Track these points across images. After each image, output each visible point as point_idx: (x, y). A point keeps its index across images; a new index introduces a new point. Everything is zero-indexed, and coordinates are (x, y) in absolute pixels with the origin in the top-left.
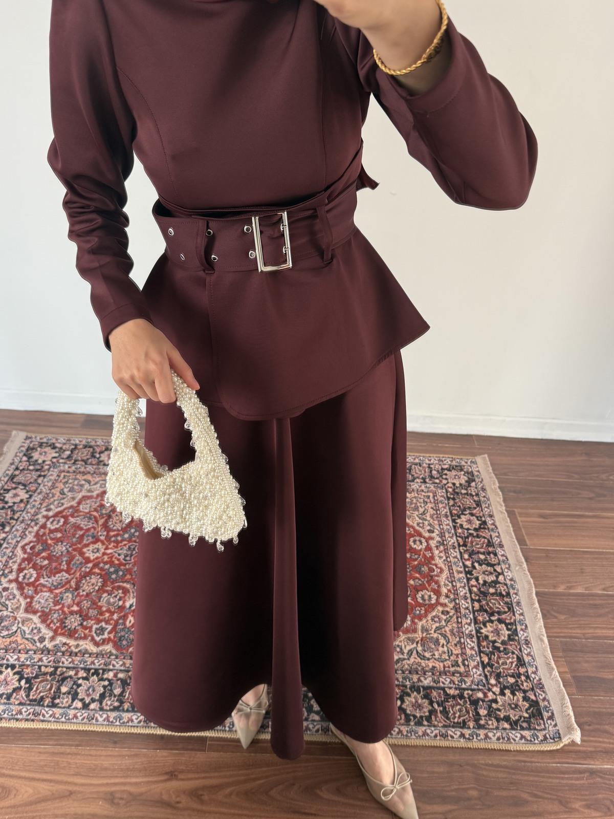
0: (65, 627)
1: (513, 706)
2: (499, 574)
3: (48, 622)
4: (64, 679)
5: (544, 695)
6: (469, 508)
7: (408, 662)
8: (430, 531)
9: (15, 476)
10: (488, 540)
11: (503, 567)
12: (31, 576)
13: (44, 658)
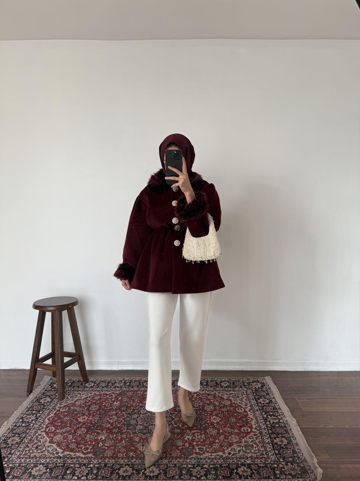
0: (69, 448)
1: (292, 469)
2: (280, 419)
3: (60, 446)
4: (68, 468)
5: (307, 464)
6: (264, 396)
7: (239, 455)
8: (245, 405)
9: (45, 393)
10: (274, 407)
11: (282, 416)
12: (52, 429)
13: (59, 460)
